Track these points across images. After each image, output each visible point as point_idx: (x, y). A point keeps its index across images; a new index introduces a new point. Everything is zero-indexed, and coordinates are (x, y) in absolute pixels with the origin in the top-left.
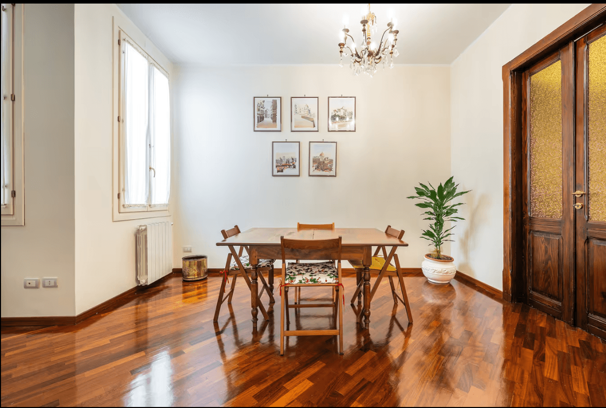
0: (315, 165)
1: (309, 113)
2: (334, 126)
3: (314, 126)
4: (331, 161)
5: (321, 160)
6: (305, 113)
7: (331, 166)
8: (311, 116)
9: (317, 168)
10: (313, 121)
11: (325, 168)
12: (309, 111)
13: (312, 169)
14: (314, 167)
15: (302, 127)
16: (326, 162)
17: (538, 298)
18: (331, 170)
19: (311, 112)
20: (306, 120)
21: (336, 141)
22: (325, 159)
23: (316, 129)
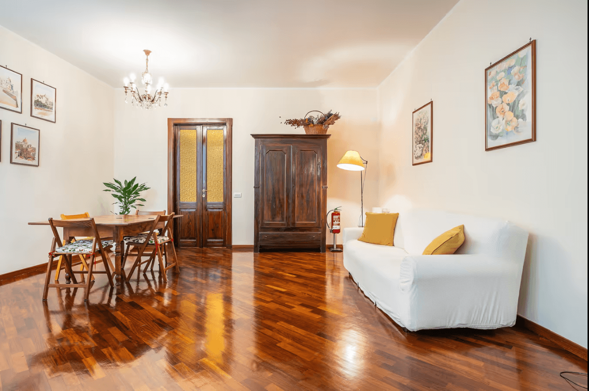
0: (17, 151)
1: (12, 89)
2: (36, 112)
3: (17, 106)
4: (34, 149)
5: (24, 146)
6: (7, 87)
7: (34, 155)
8: (13, 92)
9: (20, 155)
10: (16, 100)
11: (28, 156)
12: (12, 87)
13: (15, 155)
14: (17, 154)
15: (5, 103)
16: (29, 150)
17: (184, 242)
18: (34, 159)
19: (14, 88)
20: (8, 96)
21: (39, 129)
22: (28, 146)
23: (19, 110)
